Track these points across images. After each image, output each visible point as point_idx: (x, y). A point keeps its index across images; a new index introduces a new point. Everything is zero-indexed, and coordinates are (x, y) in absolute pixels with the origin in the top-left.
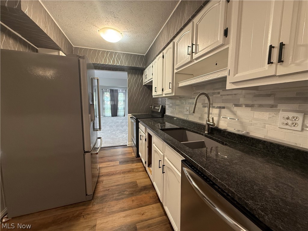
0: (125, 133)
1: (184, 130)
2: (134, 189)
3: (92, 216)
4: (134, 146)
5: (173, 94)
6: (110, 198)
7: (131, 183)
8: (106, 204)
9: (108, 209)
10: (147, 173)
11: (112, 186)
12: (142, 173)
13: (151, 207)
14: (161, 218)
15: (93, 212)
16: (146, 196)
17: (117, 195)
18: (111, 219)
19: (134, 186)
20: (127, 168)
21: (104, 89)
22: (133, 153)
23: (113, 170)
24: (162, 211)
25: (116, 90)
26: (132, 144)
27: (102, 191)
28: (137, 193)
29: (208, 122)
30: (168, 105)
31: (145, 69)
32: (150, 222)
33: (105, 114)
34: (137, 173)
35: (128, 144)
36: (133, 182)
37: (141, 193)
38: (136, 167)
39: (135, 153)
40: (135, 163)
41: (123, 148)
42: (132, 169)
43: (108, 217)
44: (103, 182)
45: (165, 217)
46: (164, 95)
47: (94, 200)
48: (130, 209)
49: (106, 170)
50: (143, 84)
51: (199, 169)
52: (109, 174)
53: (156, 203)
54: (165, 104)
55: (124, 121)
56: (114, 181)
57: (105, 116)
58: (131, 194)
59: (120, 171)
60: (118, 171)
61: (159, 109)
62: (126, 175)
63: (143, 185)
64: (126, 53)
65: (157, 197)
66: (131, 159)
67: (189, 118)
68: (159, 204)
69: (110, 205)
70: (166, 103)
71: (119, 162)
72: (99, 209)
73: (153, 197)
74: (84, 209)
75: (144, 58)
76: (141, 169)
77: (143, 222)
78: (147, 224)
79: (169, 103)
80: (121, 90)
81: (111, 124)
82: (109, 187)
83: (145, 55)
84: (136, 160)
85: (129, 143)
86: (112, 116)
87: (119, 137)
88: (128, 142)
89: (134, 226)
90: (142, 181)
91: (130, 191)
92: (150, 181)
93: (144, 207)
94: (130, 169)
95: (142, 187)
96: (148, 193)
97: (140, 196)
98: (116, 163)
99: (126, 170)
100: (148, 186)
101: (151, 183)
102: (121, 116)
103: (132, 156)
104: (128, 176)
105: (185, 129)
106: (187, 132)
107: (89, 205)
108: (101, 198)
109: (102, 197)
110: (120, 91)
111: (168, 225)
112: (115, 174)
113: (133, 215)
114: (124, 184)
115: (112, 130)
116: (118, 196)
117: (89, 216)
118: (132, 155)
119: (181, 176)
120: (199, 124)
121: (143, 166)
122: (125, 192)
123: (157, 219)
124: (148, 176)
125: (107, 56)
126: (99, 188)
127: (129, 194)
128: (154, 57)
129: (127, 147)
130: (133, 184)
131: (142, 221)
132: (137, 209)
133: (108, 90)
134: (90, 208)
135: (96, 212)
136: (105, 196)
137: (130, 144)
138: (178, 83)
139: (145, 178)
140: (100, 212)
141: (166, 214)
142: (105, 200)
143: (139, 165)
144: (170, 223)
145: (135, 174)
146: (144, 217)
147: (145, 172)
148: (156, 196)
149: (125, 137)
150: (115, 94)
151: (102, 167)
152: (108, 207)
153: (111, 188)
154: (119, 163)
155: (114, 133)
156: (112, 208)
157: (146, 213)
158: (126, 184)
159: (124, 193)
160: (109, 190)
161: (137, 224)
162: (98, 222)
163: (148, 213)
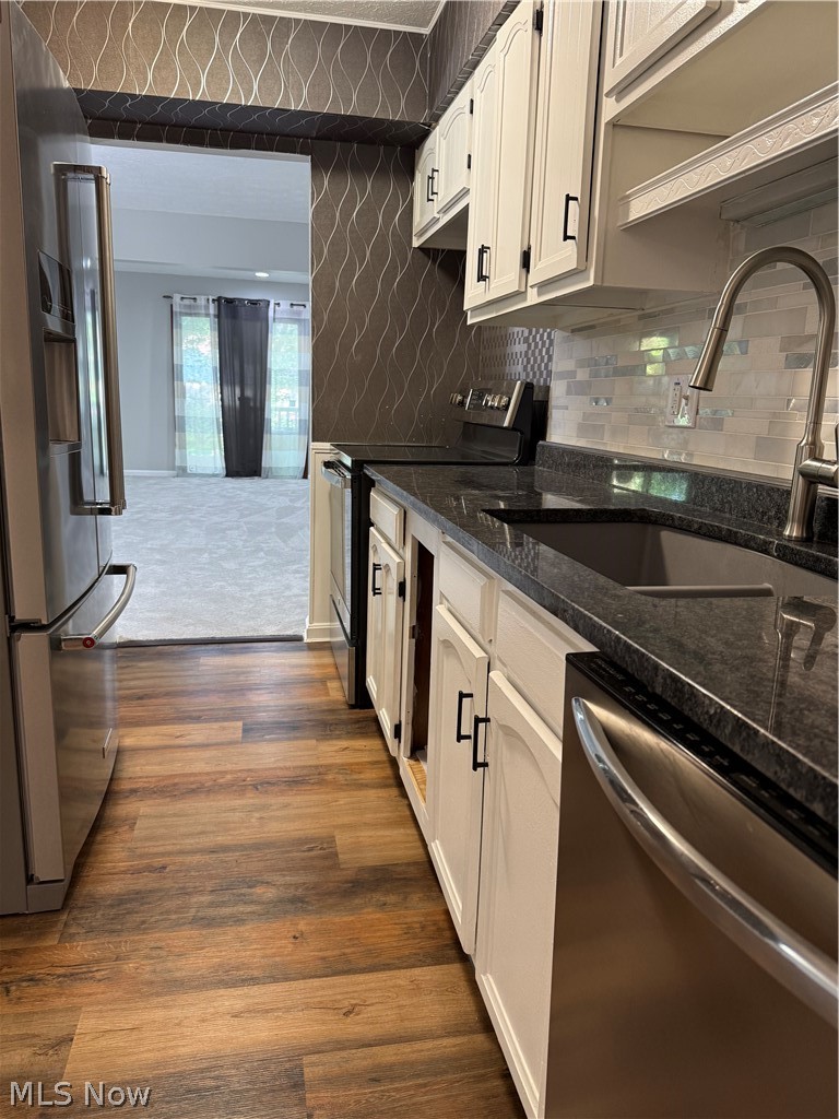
0: (297, 572)
1: (650, 528)
2: (311, 878)
3: (54, 990)
4: (340, 646)
5: (588, 279)
6: (168, 912)
7: (300, 842)
8: (139, 941)
9: (148, 968)
10: (404, 795)
11: (181, 852)
12: (372, 794)
13: (402, 977)
14: (459, 1040)
15: (61, 971)
16: (380, 921)
17: (206, 899)
18: (159, 1014)
19: (312, 858)
20: (288, 764)
21: (177, 298)
22: (333, 685)
23: (198, 767)
24: (468, 1005)
25: (254, 303)
26: (331, 632)
27: (124, 872)
28: (331, 901)
29: (808, 462)
30: (562, 375)
31: (425, 135)
32: (388, 1055)
33: (184, 457)
34: (343, 794)
35: (305, 628)
36: (313, 840)
37: (357, 901)
38: (339, 760)
39: (346, 684)
40: (339, 738)
41: (278, 650)
42: (317, 767)
43: (141, 1005)
44: (132, 827)
45: (480, 1039)
46: (533, 298)
47: (75, 912)
48: (275, 980)
49: (160, 764)
50: (416, 243)
51: (659, 690)
52: (169, 789)
53: (437, 960)
54: (549, 374)
55: (298, 504)
56: (200, 828)
57: (184, 469)
58: (294, 900)
59: (244, 775)
60: (229, 777)
61: (507, 407)
62: (275, 800)
63: (372, 858)
64: (297, 21)
65: (448, 934)
66: (319, 717)
67: (690, 455)
68: (456, 969)
69: (159, 944)
70: (556, 367)
71: (240, 724)
72: (98, 961)
73: (423, 928)
74: (15, 952)
75: (424, 56)
76: (370, 775)
77: (344, 1054)
78: (365, 1063)
79: (569, 365)
80: (285, 305)
81: (216, 519)
82: (162, 854)
83: (426, 31)
84: (345, 723)
85: (317, 625)
86: (231, 472)
87: (257, 590)
88: (307, 620)
89: (287, 1066)
90: (366, 835)
91: (287, 886)
92: (419, 844)
93: (361, 978)
94: (304, 767)
95: (361, 869)
96: (395, 905)
97: (345, 919)
98: (224, 728)
99: (280, 773)
100: (399, 869)
101: (421, 851)
102: (283, 473)
103: (324, 698)
104: (286, 806)
105: (655, 523)
106: (667, 537)
107: (42, 933)
108: (112, 906)
109: (120, 900)
110: (279, 308)
111: (497, 1084)
112: (209, 791)
113: (288, 1010)
114: (257, 847)
115: (223, 551)
116: (212, 905)
117: (34, 990)
118: (327, 694)
119: (560, 758)
120: (750, 486)
121: (384, 757)
122: (259, 890)
123: (429, 1044)
124: (408, 813)
125: (172, 41)
126: (110, 857)
127: (281, 901)
128: (481, 35)
129: (300, 649)
130: (311, 850)
131: (340, 1045)
132: (316, 982)
133: (201, 301)
134: (46, 948)
135: (75, 974)
136: (139, 896)
137: (322, 632)
138: (626, 200)
139: (390, 824)
140: (98, 975)
141: (487, 1026)
142: (138, 918)
143: (362, 749)
144: (507, 1076)
145: (329, 797)
146: (354, 1028)
147: (394, 792)
148: (444, 925)
149: (295, 591)
150: (247, 327)
151: (135, 750)
152: (147, 957)
153: (180, 859)
154: (239, 734)
155: (231, 565)
156: (169, 964)
157: (369, 1008)
158: (269, 845)
159: (249, 890)
160: (164, 868)
161: (306, 1060)
162: (86, 1024)
163: (380, 1007)
